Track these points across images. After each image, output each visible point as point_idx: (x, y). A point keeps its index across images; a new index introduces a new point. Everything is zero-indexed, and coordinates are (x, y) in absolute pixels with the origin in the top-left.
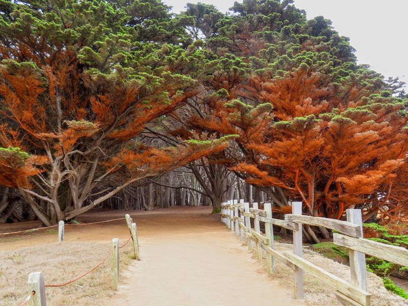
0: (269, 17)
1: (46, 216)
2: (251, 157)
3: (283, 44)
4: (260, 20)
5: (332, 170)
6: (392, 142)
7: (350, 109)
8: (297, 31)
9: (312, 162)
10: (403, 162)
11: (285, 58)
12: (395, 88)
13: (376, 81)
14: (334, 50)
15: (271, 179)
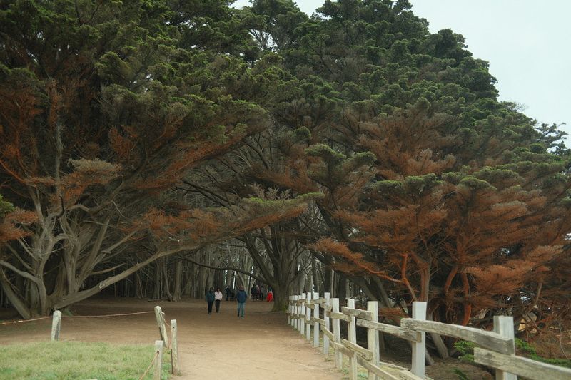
0: (375, 26)
1: (23, 302)
2: (339, 230)
3: (394, 68)
4: (361, 29)
5: (457, 256)
6: (545, 220)
7: (488, 168)
8: (413, 49)
9: (428, 243)
10: (561, 251)
11: (396, 89)
12: (552, 139)
13: (525, 129)
14: (466, 79)
15: (366, 266)
